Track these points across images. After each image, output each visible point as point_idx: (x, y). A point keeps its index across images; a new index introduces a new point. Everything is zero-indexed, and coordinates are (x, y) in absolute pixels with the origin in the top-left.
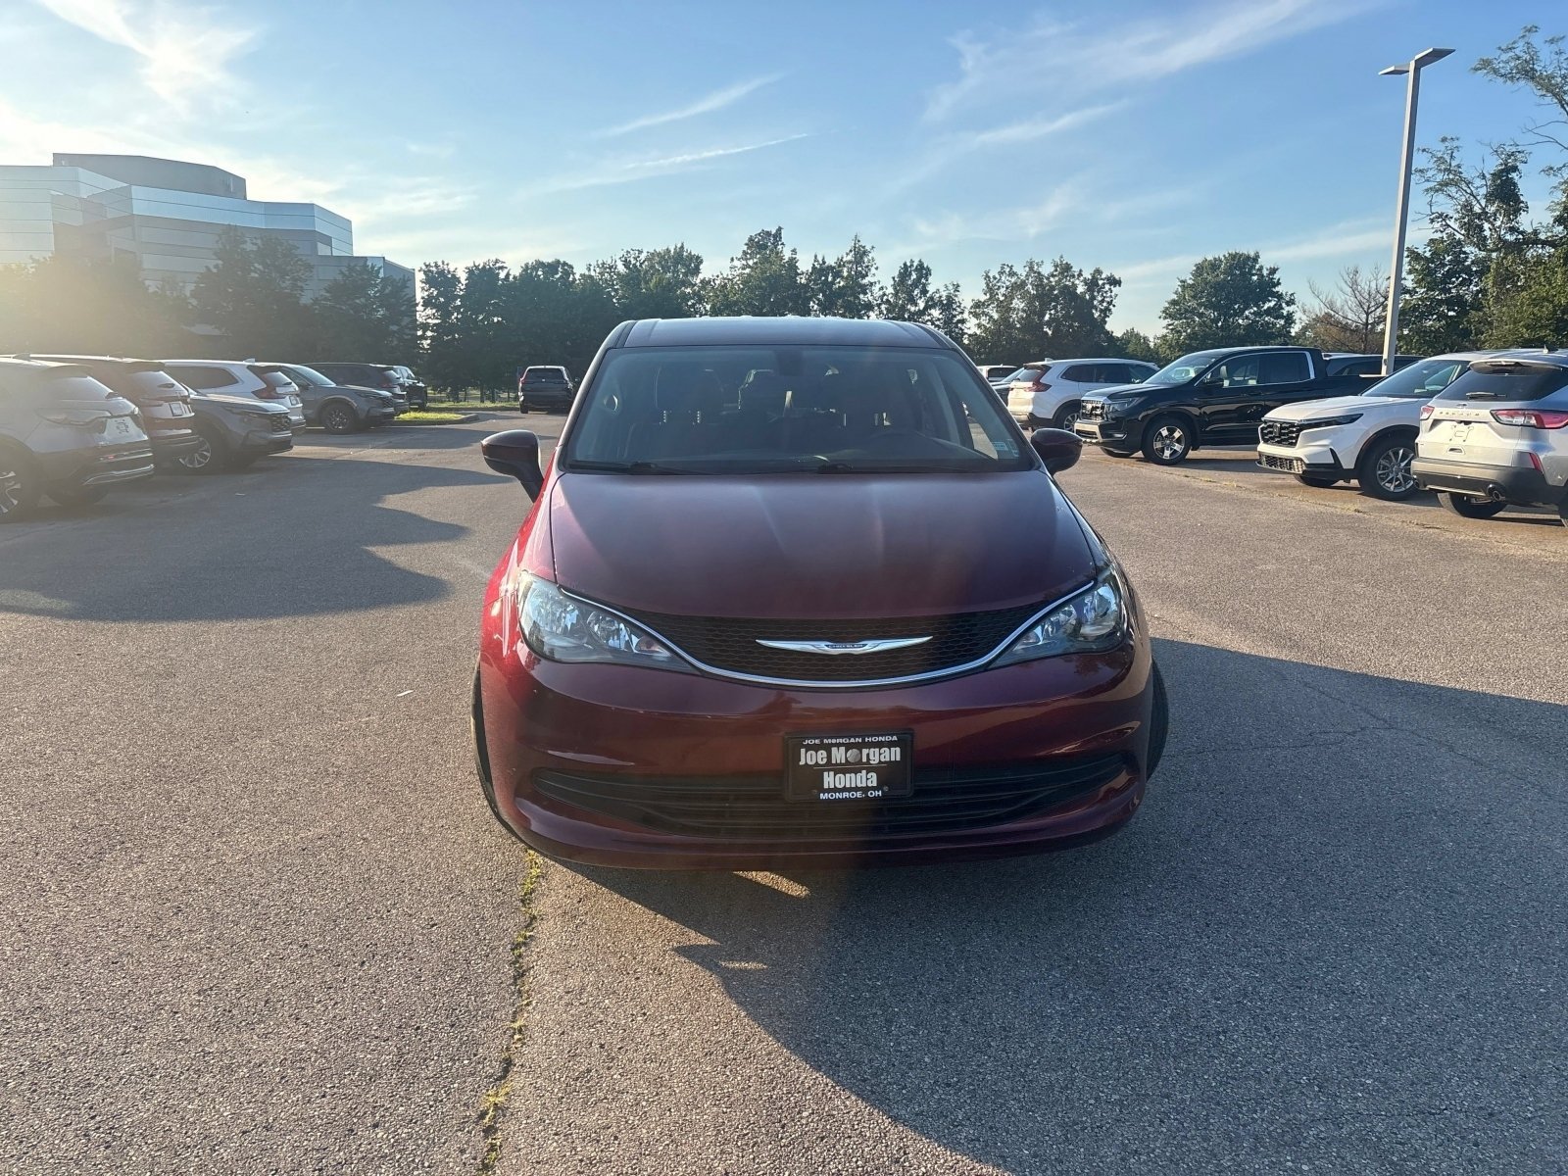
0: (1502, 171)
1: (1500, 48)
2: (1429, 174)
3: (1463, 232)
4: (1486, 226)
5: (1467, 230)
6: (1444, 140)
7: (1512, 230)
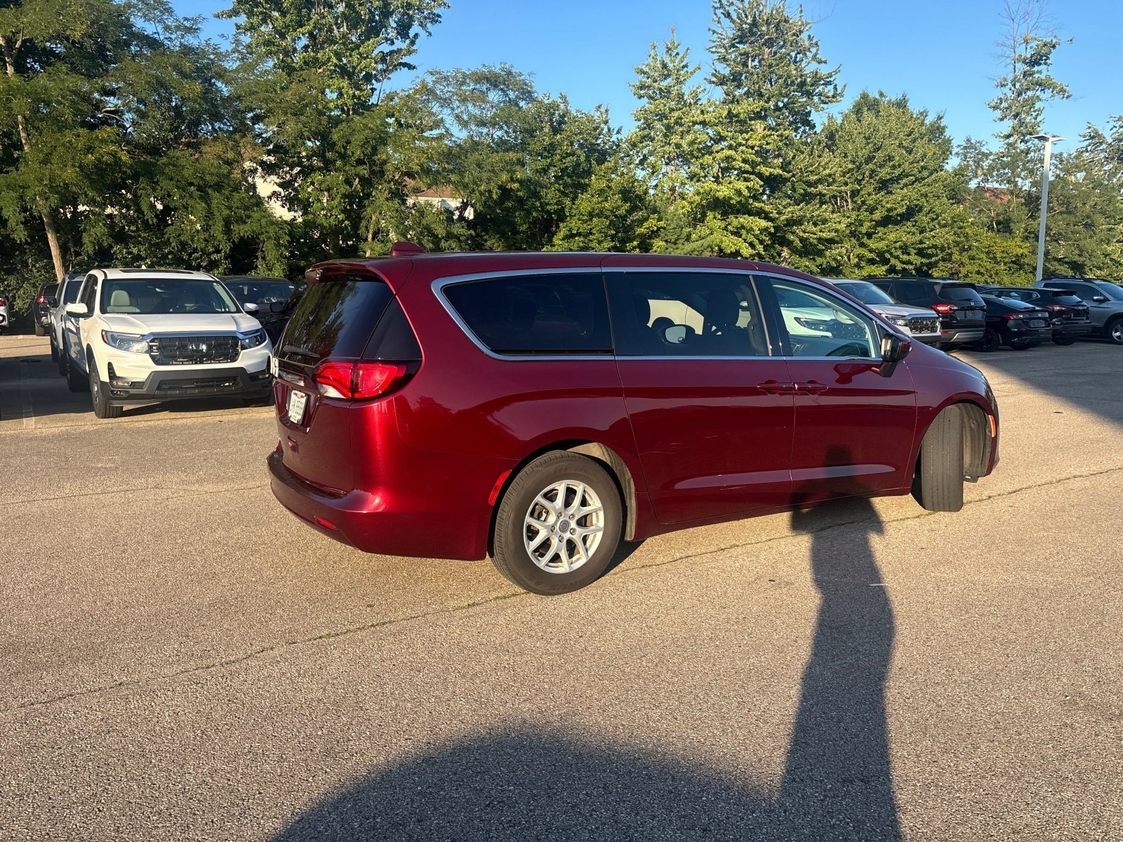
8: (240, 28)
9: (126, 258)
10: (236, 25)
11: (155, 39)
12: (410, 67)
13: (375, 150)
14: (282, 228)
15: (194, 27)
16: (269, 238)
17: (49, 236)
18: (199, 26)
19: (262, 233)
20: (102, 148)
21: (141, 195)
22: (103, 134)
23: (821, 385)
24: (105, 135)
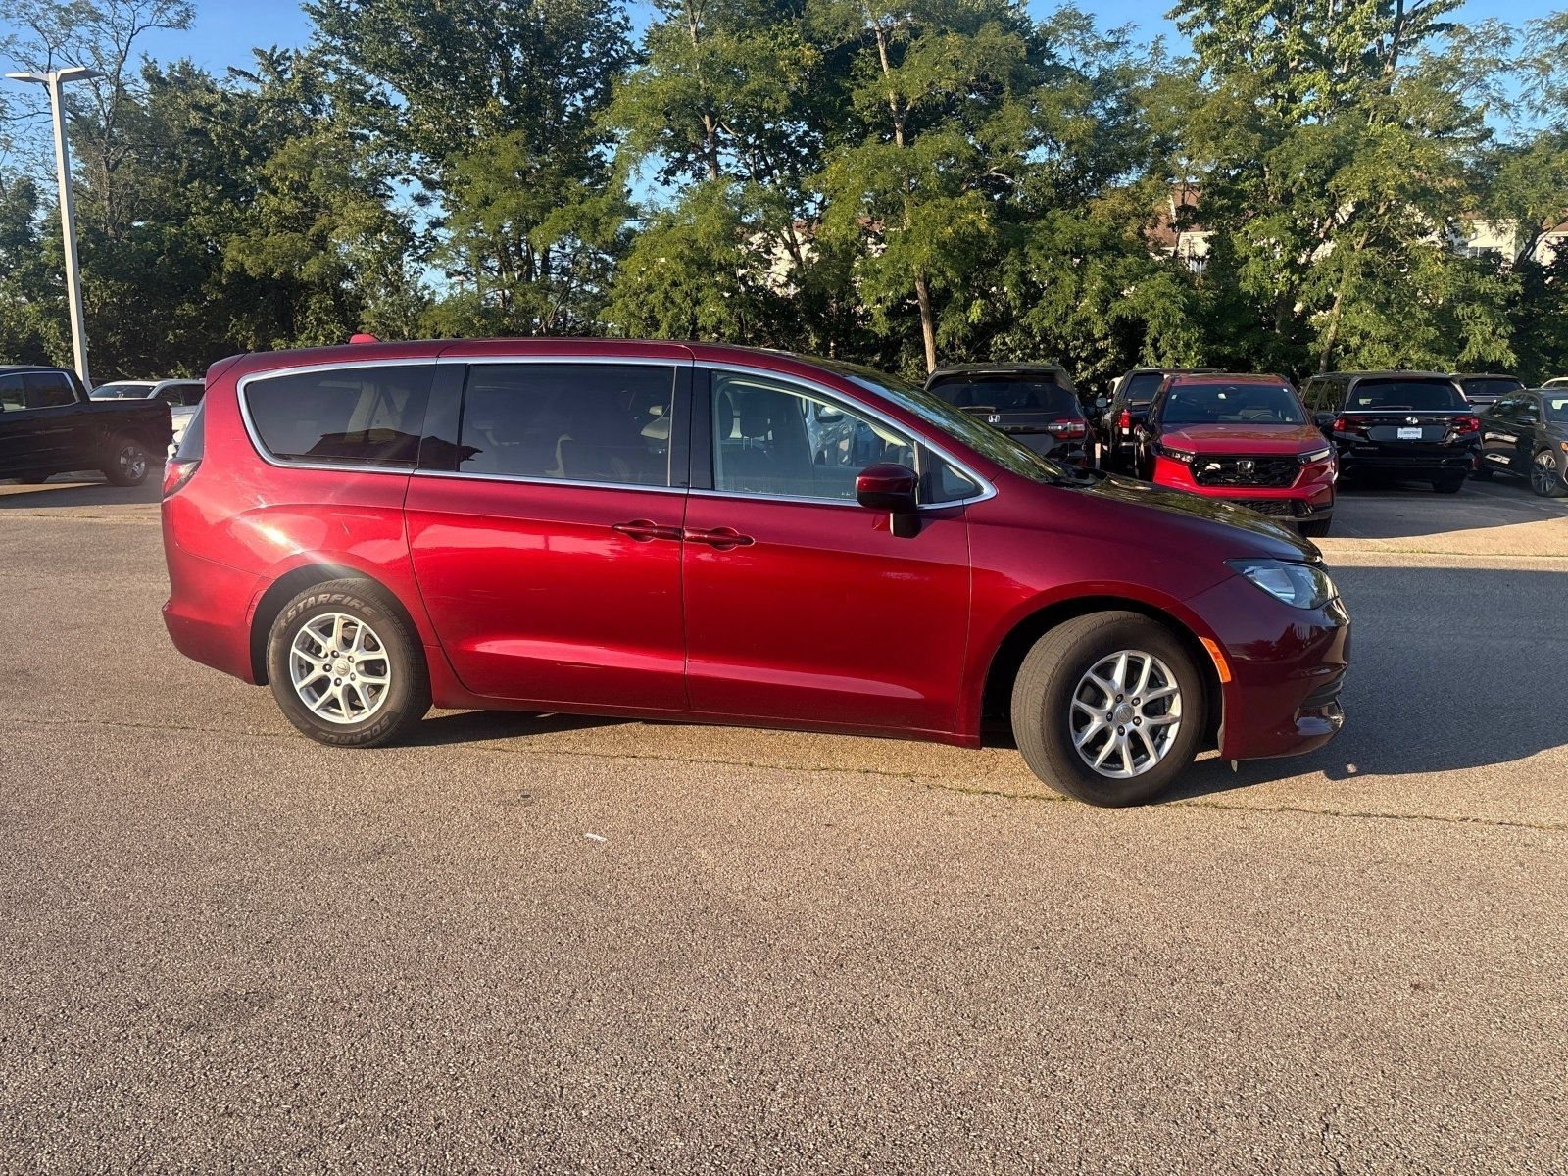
8: (1183, 28)
9: (1001, 350)
10: (1179, 25)
11: (1068, 69)
12: (1450, 27)
13: (1330, 174)
14: (1175, 302)
15: (1121, 40)
16: (1154, 317)
17: (925, 327)
18: (1127, 38)
19: (1146, 310)
20: (962, 218)
21: (1007, 271)
22: (963, 201)
23: (741, 537)
24: (965, 202)
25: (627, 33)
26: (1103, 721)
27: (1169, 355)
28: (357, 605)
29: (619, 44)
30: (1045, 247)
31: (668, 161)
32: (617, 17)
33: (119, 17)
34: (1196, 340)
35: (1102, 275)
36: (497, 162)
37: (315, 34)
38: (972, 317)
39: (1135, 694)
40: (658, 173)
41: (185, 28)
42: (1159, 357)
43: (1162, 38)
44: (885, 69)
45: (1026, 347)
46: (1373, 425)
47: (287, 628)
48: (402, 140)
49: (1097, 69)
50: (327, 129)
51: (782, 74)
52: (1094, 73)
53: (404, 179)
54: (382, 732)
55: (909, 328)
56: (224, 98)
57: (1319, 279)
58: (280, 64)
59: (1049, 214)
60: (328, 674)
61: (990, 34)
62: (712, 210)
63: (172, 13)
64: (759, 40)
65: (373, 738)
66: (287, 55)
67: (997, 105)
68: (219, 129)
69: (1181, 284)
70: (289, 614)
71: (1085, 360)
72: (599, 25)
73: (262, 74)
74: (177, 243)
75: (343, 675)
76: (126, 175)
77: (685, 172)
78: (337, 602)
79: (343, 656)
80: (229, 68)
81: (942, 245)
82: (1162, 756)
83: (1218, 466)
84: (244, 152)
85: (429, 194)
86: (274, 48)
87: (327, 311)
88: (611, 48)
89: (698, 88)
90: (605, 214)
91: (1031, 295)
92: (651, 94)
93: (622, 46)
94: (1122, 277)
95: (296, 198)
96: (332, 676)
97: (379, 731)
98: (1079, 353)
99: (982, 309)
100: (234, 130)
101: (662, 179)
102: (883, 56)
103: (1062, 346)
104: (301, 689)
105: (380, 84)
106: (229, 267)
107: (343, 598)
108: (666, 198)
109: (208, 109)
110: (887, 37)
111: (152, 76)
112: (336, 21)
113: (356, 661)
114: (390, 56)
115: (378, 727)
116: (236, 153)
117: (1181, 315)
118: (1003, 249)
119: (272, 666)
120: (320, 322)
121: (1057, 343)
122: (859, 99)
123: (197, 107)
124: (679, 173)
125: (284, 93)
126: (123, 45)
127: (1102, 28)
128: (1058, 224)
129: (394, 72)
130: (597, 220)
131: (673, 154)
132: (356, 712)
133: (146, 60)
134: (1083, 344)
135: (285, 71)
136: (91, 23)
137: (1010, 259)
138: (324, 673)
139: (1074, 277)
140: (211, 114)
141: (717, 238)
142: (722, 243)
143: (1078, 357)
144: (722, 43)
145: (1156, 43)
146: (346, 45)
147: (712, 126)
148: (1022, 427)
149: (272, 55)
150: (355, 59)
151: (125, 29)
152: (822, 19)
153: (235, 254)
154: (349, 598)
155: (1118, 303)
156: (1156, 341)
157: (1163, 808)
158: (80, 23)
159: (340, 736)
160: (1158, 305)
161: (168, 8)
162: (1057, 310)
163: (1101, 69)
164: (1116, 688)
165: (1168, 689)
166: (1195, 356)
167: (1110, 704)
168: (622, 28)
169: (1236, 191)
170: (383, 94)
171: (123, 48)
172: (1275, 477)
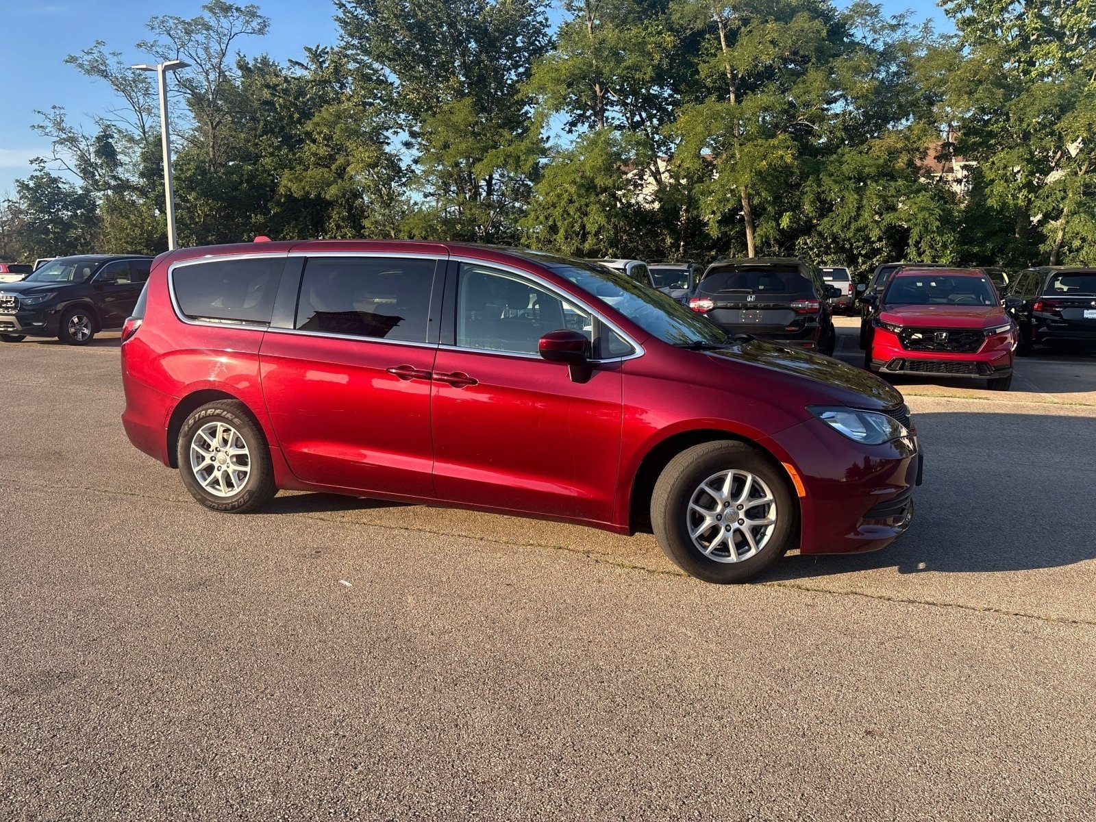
0: (103, 136)
1: (83, 51)
2: (47, 130)
3: (82, 175)
4: (96, 172)
5: (84, 174)
6: (54, 107)
7: (115, 178)
11: (861, 44)
13: (1057, 118)
16: (916, 225)
19: (909, 221)
20: (773, 154)
21: (807, 192)
22: (775, 142)
23: (470, 379)
24: (776, 143)
25: (546, 29)
26: (713, 520)
27: (927, 253)
28: (230, 418)
29: (541, 36)
30: (835, 175)
31: (571, 116)
32: (540, 19)
33: (222, 27)
34: (952, 242)
35: (877, 194)
36: (454, 118)
37: (341, 36)
38: (783, 224)
39: (739, 502)
40: (565, 125)
41: (263, 34)
42: (920, 255)
43: (930, 20)
44: (724, 48)
45: (821, 246)
46: (1065, 307)
47: (188, 431)
48: (393, 105)
49: (882, 44)
50: (348, 100)
51: (650, 54)
52: (880, 47)
53: (395, 132)
54: (245, 503)
55: (737, 232)
56: (286, 80)
57: (1048, 197)
58: (321, 57)
59: (839, 151)
60: (213, 463)
61: (801, 22)
62: (596, 150)
63: (255, 24)
64: (634, 31)
65: (239, 507)
66: (326, 51)
67: (805, 72)
68: (281, 100)
69: (938, 201)
70: (190, 422)
71: (865, 256)
72: (527, 25)
73: (310, 63)
74: (252, 177)
75: (222, 464)
76: (223, 132)
77: (584, 124)
78: (218, 415)
79: (223, 451)
80: (289, 60)
81: (759, 173)
82: (761, 548)
83: (920, 336)
84: (296, 116)
85: (413, 141)
86: (318, 46)
87: (343, 219)
88: (536, 40)
89: (591, 65)
90: (524, 154)
91: (825, 208)
92: (557, 70)
93: (543, 38)
94: (893, 196)
95: (326, 145)
96: (216, 464)
97: (243, 503)
98: (860, 251)
99: (790, 219)
100: (290, 101)
101: (567, 129)
102: (722, 40)
103: (847, 246)
104: (197, 472)
105: (382, 69)
106: (282, 190)
107: (222, 413)
108: (567, 142)
109: (274, 87)
110: (725, 26)
111: (243, 66)
112: (354, 27)
113: (230, 455)
114: (387, 50)
115: (242, 500)
116: (291, 117)
117: (938, 223)
118: (804, 176)
119: (179, 456)
120: (338, 227)
121: (844, 244)
122: (704, 70)
123: (268, 86)
124: (579, 125)
125: (322, 76)
126: (223, 47)
127: (887, 15)
128: (846, 158)
129: (390, 60)
130: (519, 157)
131: (575, 111)
132: (230, 489)
133: (239, 55)
134: (864, 244)
135: (324, 62)
136: (204, 32)
137: (809, 183)
138: (211, 462)
139: (856, 196)
140: (276, 90)
141: (599, 170)
142: (603, 173)
143: (860, 254)
144: (610, 34)
145: (926, 24)
146: (361, 43)
147: (601, 92)
148: (771, 305)
149: (316, 51)
150: (366, 52)
151: (225, 35)
152: (679, 15)
153: (286, 183)
154: (225, 413)
155: (889, 215)
156: (917, 243)
157: (759, 586)
158: (198, 32)
159: (219, 504)
160: (920, 216)
161: (252, 21)
162: (843, 220)
163: (885, 44)
164: (723, 497)
165: (766, 499)
166: (950, 253)
167: (719, 508)
168: (543, 26)
169: (987, 132)
170: (384, 75)
171: (224, 48)
172: (965, 344)
